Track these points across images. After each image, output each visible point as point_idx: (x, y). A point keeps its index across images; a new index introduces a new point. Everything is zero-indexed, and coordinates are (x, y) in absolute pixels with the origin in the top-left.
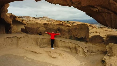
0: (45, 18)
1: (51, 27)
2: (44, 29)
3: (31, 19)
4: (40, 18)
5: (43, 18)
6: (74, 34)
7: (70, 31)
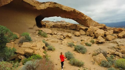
0: (62, 22)
1: (63, 25)
2: (60, 26)
3: (50, 23)
4: (58, 22)
5: (61, 22)
6: (71, 28)
7: (70, 27)
